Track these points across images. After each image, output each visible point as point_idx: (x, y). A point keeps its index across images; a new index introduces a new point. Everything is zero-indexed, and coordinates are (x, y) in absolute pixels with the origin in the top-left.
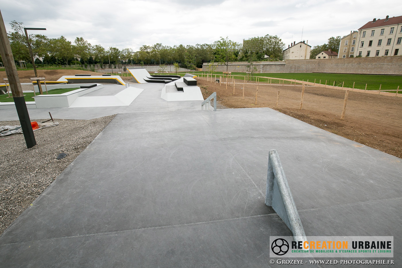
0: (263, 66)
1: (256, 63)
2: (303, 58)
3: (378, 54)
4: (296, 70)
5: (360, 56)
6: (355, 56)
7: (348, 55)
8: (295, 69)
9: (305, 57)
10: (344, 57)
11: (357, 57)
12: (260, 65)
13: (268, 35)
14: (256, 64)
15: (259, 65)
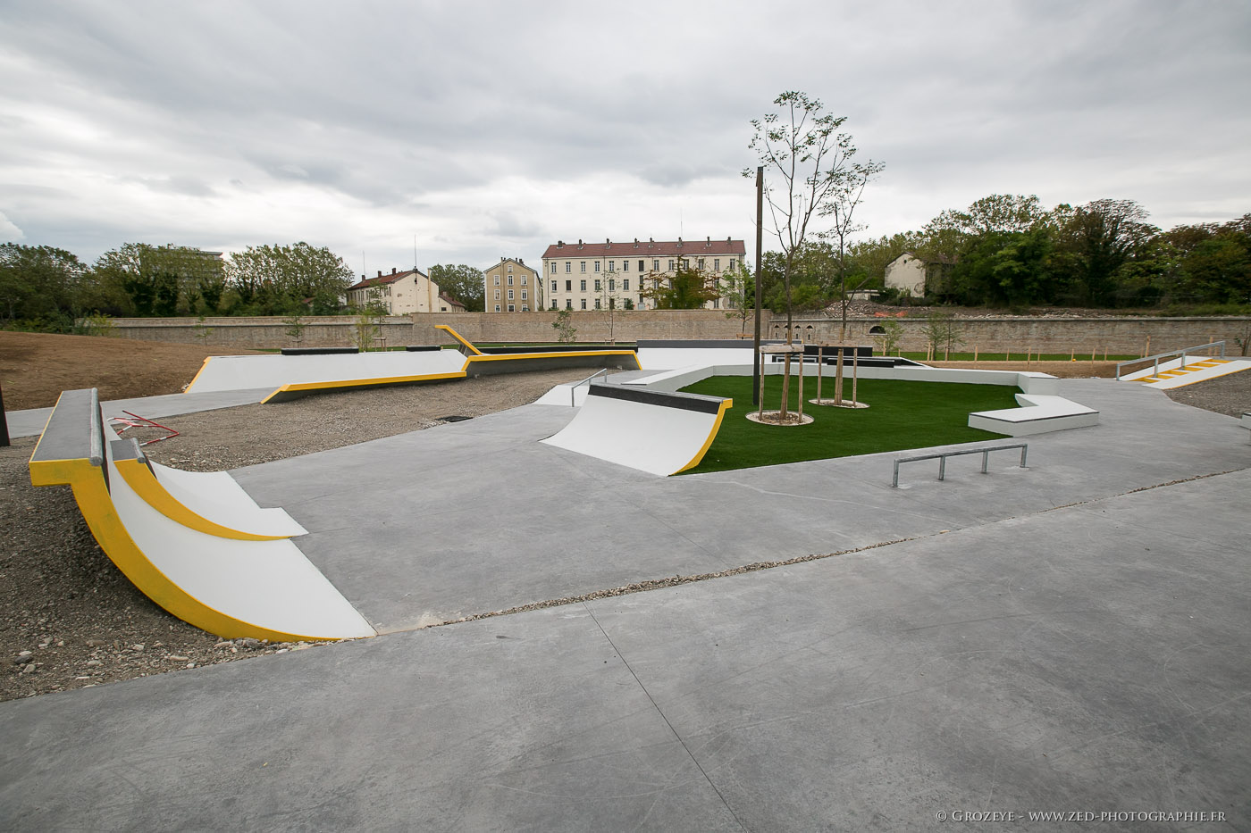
0: (358, 329)
1: (333, 320)
2: (425, 309)
3: (598, 305)
4: (439, 337)
5: (554, 308)
6: (546, 308)
7: (505, 306)
8: (436, 335)
9: (430, 306)
10: (498, 309)
11: (550, 310)
12: (349, 325)
13: (304, 244)
14: (334, 323)
15: (345, 325)
